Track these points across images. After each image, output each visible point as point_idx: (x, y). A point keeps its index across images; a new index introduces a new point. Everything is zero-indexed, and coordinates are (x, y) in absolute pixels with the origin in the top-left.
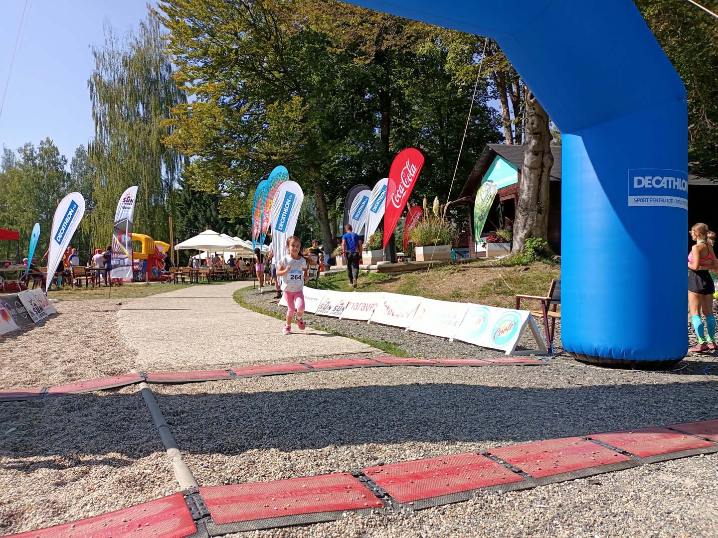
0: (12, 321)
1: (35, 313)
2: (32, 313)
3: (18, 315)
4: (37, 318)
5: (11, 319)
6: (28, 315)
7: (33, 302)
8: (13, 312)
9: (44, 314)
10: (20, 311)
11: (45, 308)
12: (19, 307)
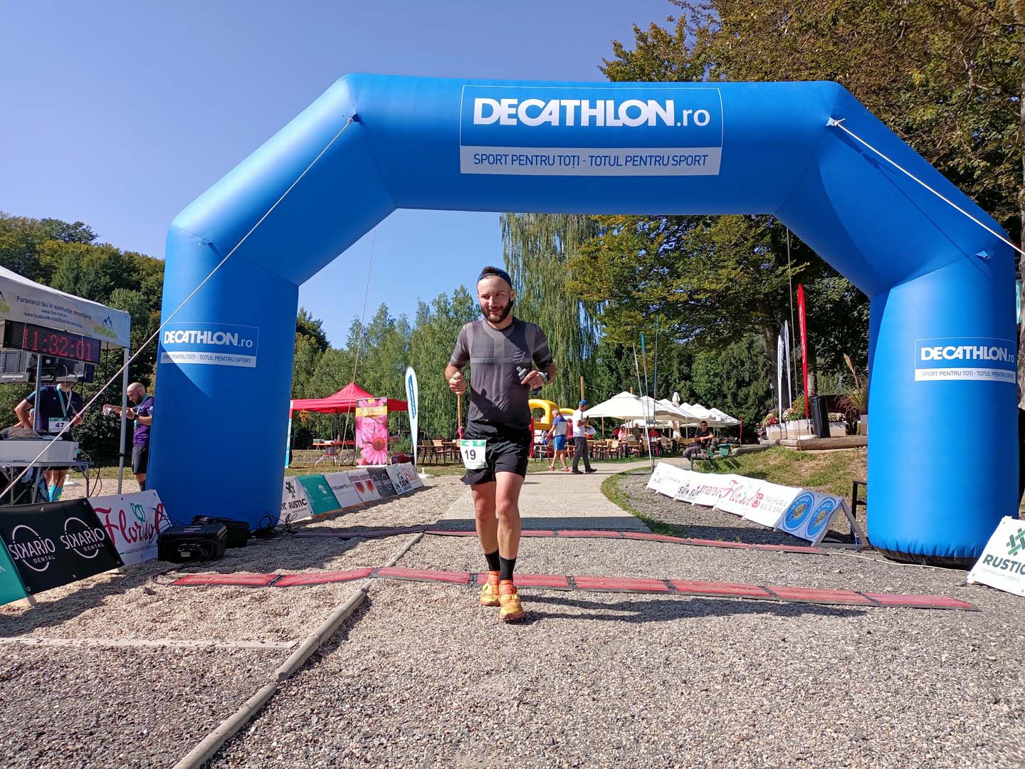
0: (376, 491)
1: (401, 486)
2: (398, 486)
3: (383, 486)
4: (402, 489)
5: (376, 489)
6: (393, 487)
7: (400, 475)
8: (379, 483)
9: (410, 487)
10: (386, 483)
11: (410, 482)
12: (385, 479)
